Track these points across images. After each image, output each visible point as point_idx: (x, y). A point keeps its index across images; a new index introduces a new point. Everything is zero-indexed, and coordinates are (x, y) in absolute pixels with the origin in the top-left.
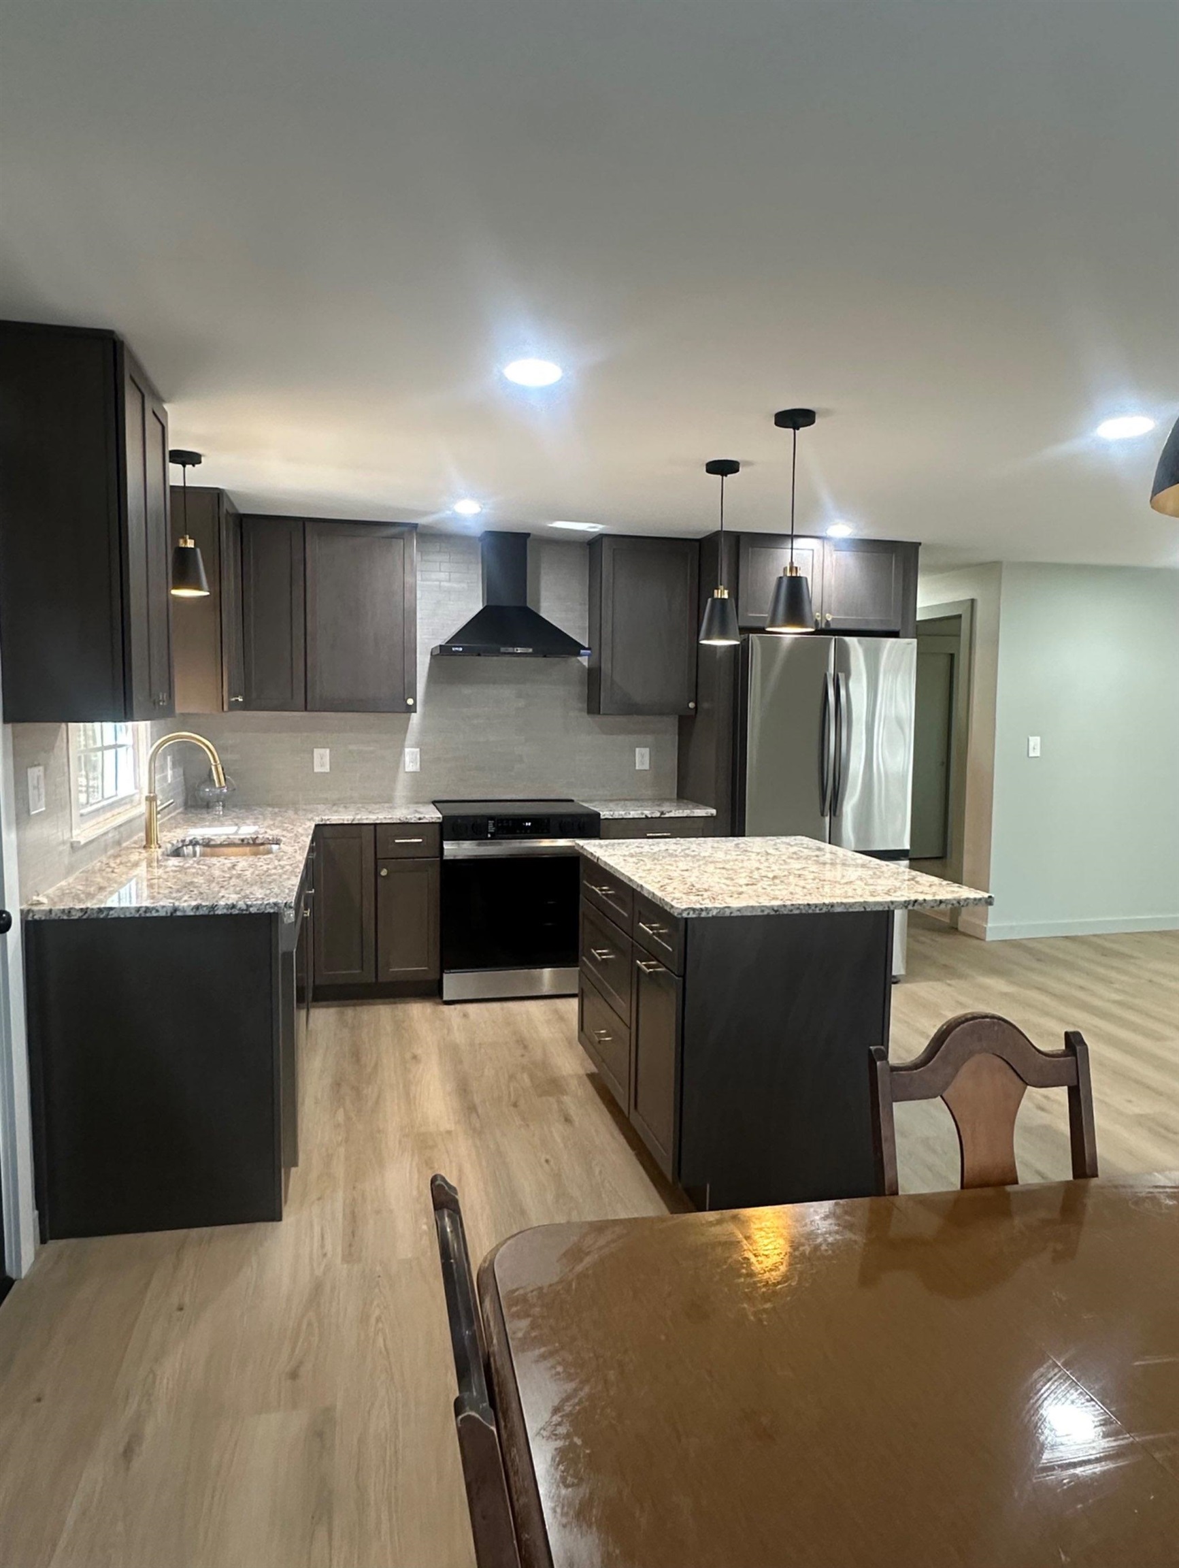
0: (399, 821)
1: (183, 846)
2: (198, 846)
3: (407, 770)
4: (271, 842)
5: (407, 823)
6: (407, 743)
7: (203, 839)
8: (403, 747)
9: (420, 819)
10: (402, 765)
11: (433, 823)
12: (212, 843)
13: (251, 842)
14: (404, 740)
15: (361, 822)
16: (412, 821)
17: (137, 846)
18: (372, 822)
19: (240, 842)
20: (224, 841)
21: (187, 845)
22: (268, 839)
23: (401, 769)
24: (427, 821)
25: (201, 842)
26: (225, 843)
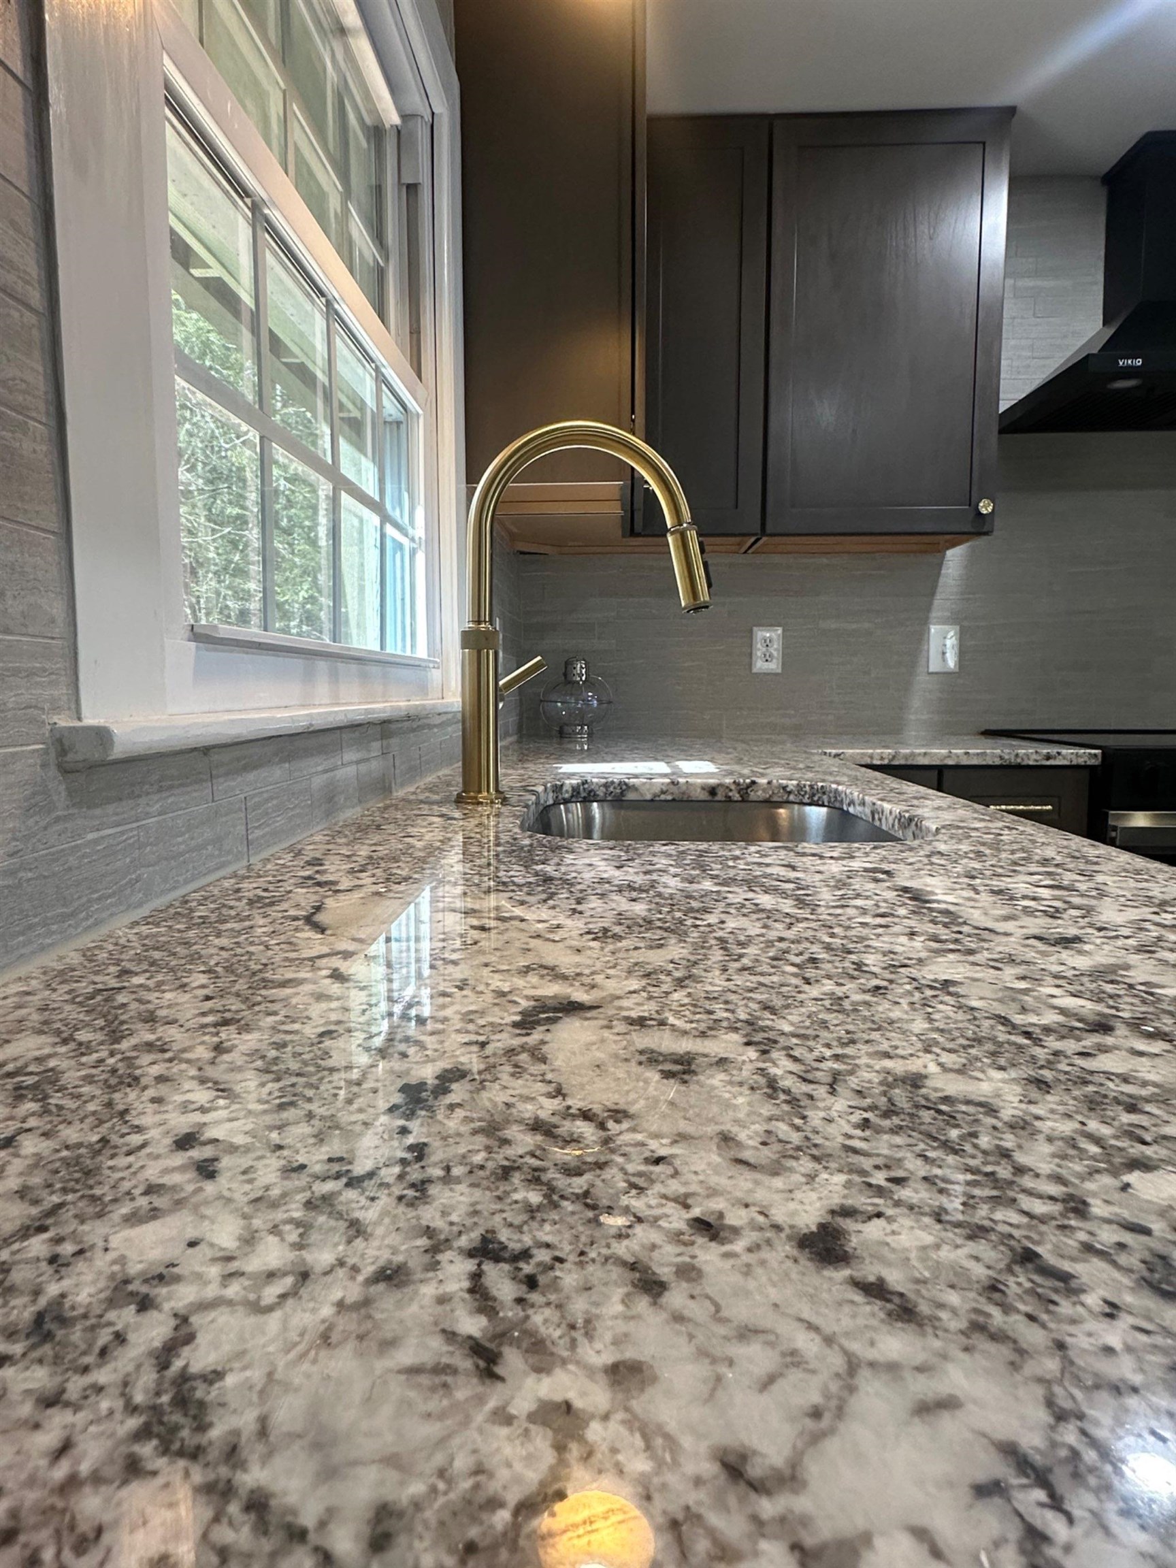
0: (998, 762)
1: (556, 803)
2: (595, 805)
3: (931, 670)
4: (792, 798)
5: (1019, 767)
6: (934, 614)
7: (606, 785)
8: (925, 622)
9: (1048, 757)
10: (923, 662)
11: (1078, 767)
12: (631, 796)
13: (737, 797)
14: (928, 608)
15: (909, 762)
16: (1031, 763)
17: (436, 797)
18: (938, 763)
19: (704, 796)
20: (663, 792)
21: (566, 802)
22: (784, 788)
23: (921, 669)
24: (1066, 763)
25: (601, 792)
26: (663, 797)
